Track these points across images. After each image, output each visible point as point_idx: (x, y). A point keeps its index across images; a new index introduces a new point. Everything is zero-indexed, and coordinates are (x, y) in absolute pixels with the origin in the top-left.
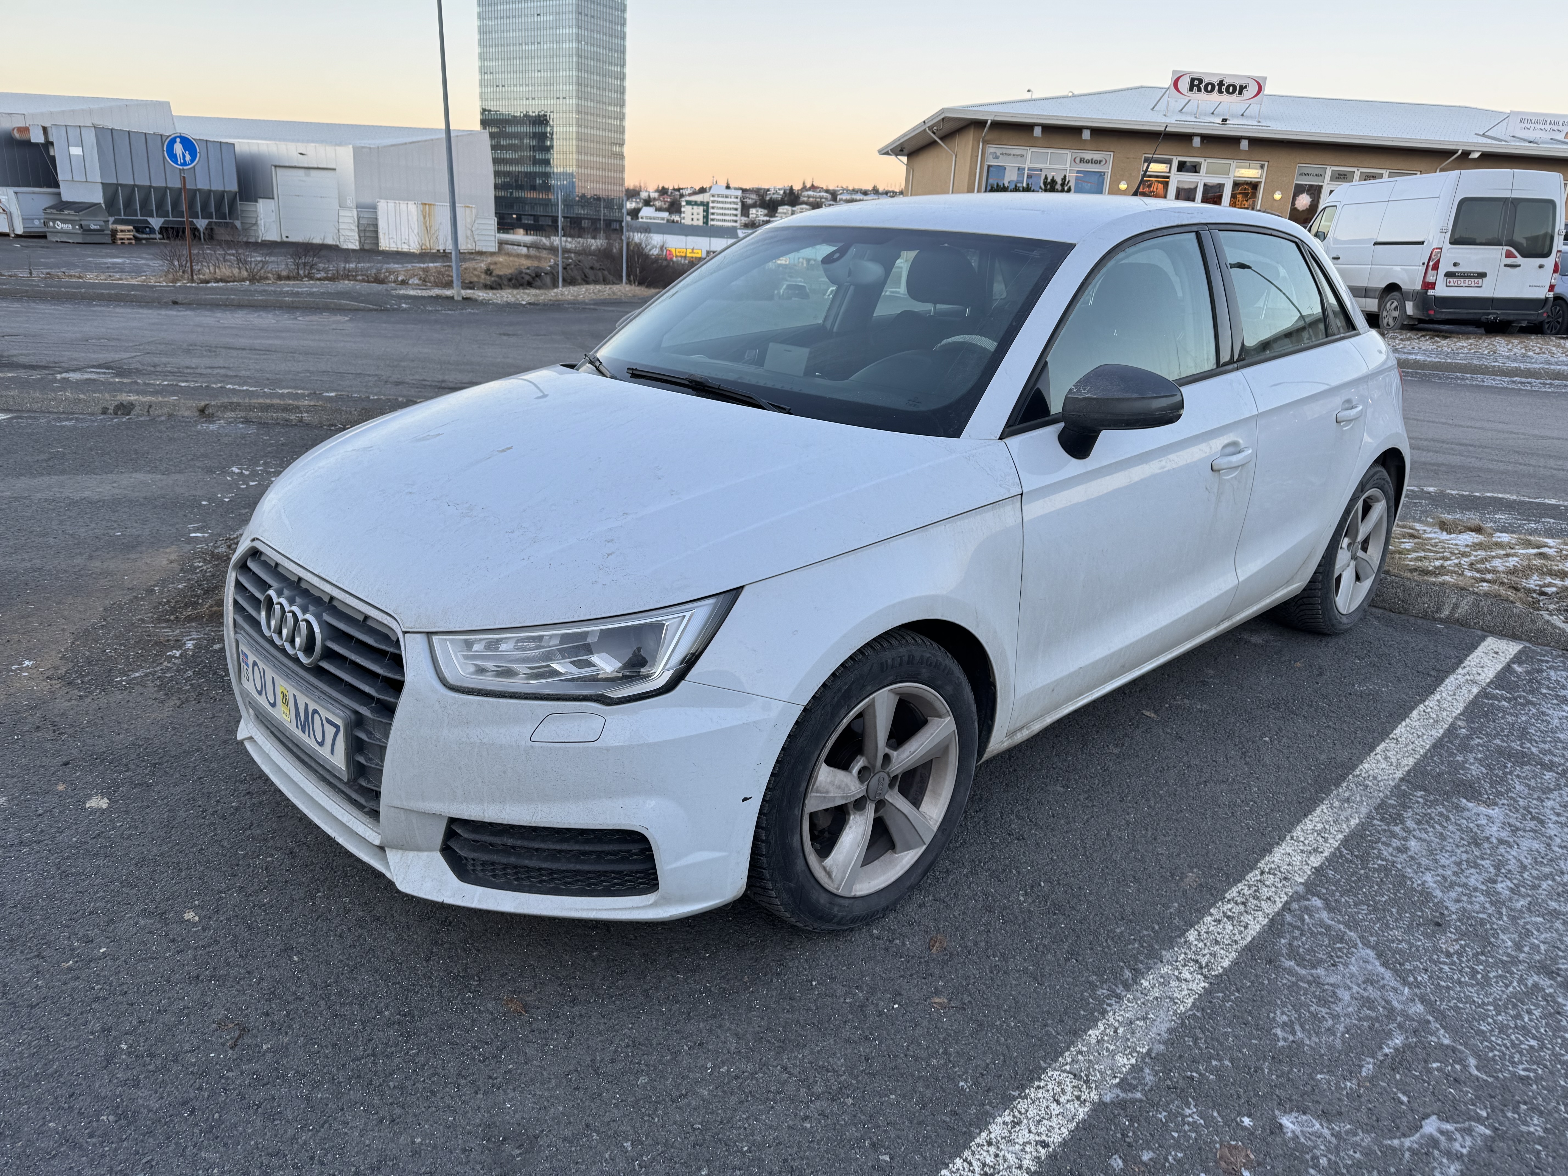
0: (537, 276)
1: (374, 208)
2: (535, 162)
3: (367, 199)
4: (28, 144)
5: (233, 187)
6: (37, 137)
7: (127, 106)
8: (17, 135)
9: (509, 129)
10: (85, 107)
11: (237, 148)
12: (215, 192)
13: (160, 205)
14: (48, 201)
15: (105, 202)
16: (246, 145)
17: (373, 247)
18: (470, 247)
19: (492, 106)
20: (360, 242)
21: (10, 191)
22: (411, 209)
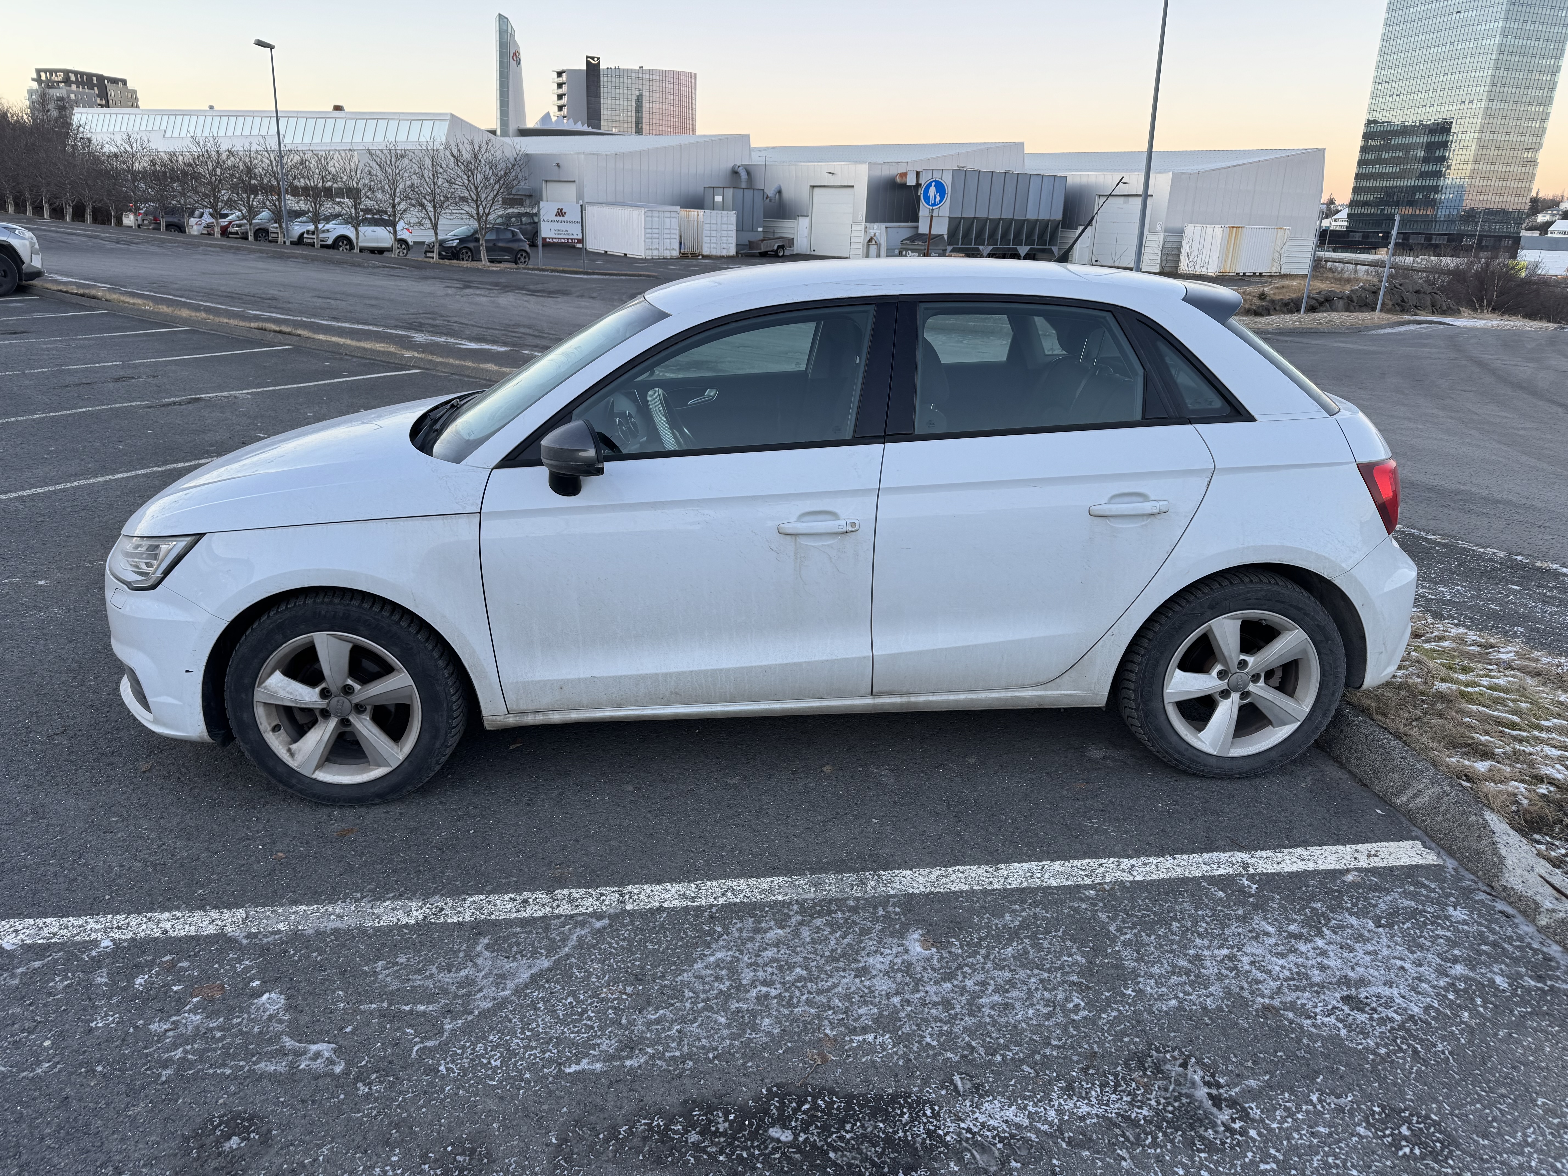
0: (1327, 300)
1: (1181, 232)
2: (1423, 175)
3: (1177, 225)
4: (904, 186)
5: (1058, 216)
6: (911, 181)
7: (987, 149)
8: (898, 180)
9: (1395, 141)
10: (954, 152)
11: (1069, 181)
12: (1041, 221)
13: (992, 235)
14: (907, 233)
15: (948, 234)
16: (1077, 177)
17: (1174, 270)
18: (1274, 270)
19: (1381, 117)
20: (1161, 265)
21: (883, 226)
22: (1217, 232)
